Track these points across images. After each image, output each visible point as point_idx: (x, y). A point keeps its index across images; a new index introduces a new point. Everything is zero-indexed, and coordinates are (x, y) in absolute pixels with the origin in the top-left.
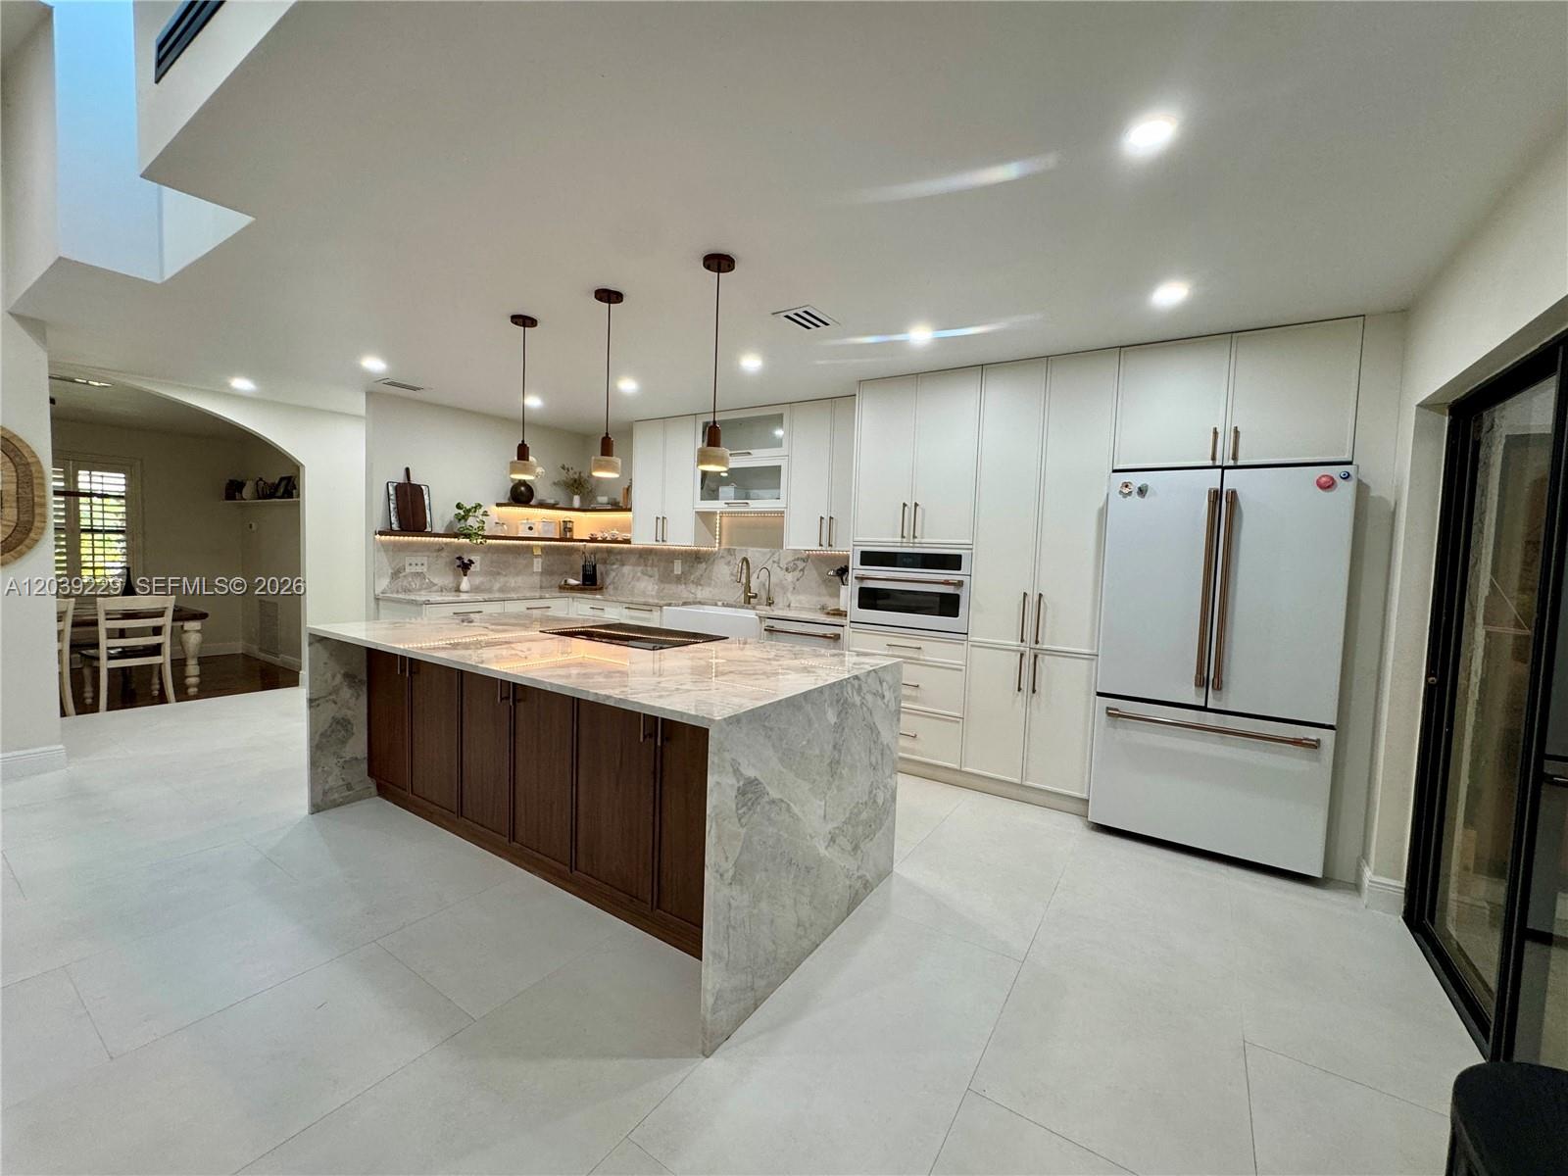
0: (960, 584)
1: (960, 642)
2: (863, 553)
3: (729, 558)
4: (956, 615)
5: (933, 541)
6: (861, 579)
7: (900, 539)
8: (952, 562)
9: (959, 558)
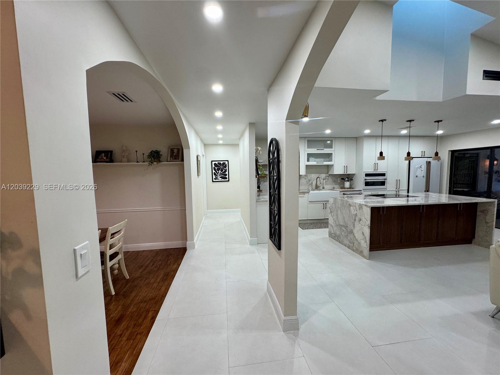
0: (385, 179)
1: (385, 191)
2: (366, 174)
3: (306, 177)
4: (384, 185)
5: (380, 171)
6: (365, 180)
7: (373, 171)
8: (384, 175)
9: (385, 174)
